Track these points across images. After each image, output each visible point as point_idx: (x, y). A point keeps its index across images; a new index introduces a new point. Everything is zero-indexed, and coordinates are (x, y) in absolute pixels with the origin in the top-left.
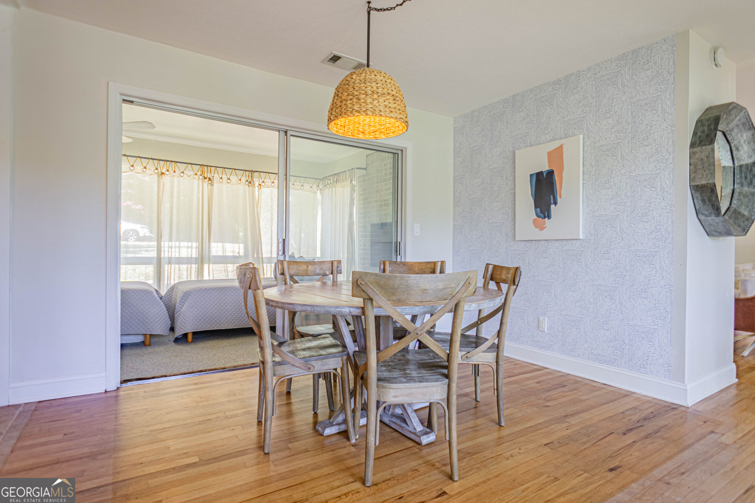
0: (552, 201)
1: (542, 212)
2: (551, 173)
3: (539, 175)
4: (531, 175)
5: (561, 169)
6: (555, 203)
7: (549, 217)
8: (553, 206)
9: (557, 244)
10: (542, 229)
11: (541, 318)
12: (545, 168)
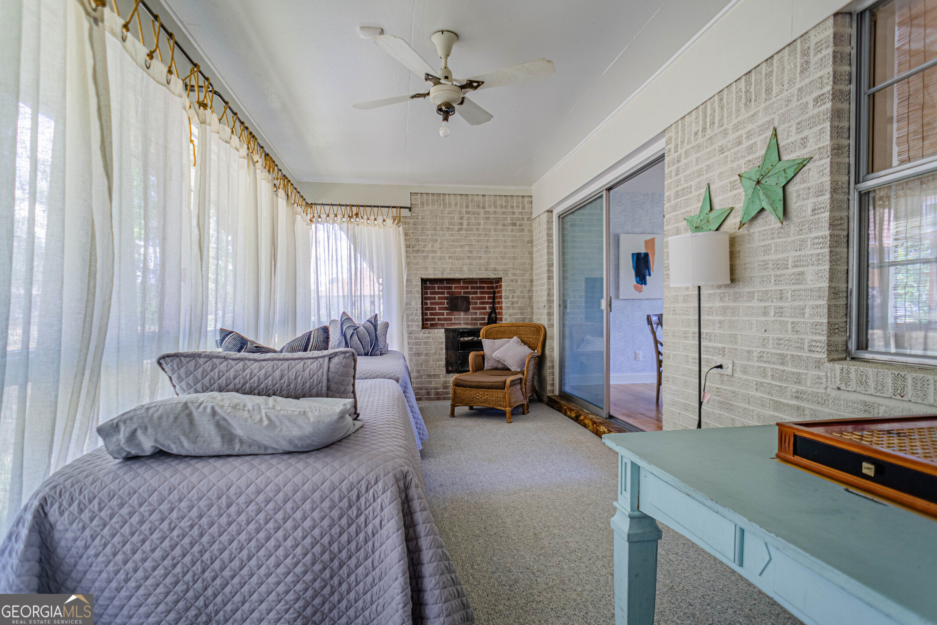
0: (647, 273)
1: (640, 280)
2: (646, 255)
3: (638, 255)
4: (633, 254)
5: (654, 254)
6: (650, 275)
7: (645, 284)
8: (648, 277)
9: (647, 302)
10: (640, 291)
11: (637, 352)
12: (643, 251)
